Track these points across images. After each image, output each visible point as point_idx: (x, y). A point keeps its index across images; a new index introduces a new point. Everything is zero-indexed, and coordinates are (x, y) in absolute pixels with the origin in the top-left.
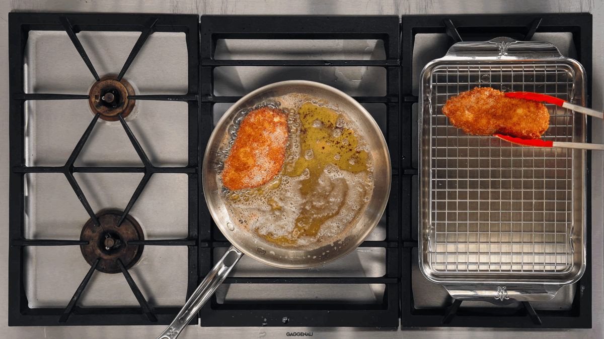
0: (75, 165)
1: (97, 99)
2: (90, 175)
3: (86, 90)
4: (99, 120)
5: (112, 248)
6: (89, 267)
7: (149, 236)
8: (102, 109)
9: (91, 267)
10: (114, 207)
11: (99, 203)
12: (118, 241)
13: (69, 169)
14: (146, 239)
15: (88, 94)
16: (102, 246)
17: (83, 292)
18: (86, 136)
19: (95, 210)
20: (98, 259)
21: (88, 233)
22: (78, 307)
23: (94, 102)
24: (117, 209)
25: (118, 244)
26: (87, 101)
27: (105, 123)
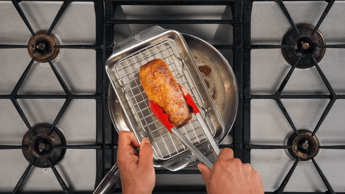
0: (18, 93)
1: (33, 47)
2: (28, 101)
3: (25, 42)
4: (35, 62)
5: (43, 151)
6: (28, 164)
7: (69, 143)
8: (36, 55)
9: (29, 163)
10: (45, 122)
11: (34, 120)
12: (48, 146)
13: (14, 96)
14: (68, 144)
15: (26, 44)
16: (37, 149)
17: (24, 181)
18: (26, 74)
19: (32, 125)
20: (34, 158)
21: (27, 140)
22: (21, 192)
23: (31, 49)
24: (47, 123)
25: (48, 148)
26: (26, 49)
27: (39, 64)
